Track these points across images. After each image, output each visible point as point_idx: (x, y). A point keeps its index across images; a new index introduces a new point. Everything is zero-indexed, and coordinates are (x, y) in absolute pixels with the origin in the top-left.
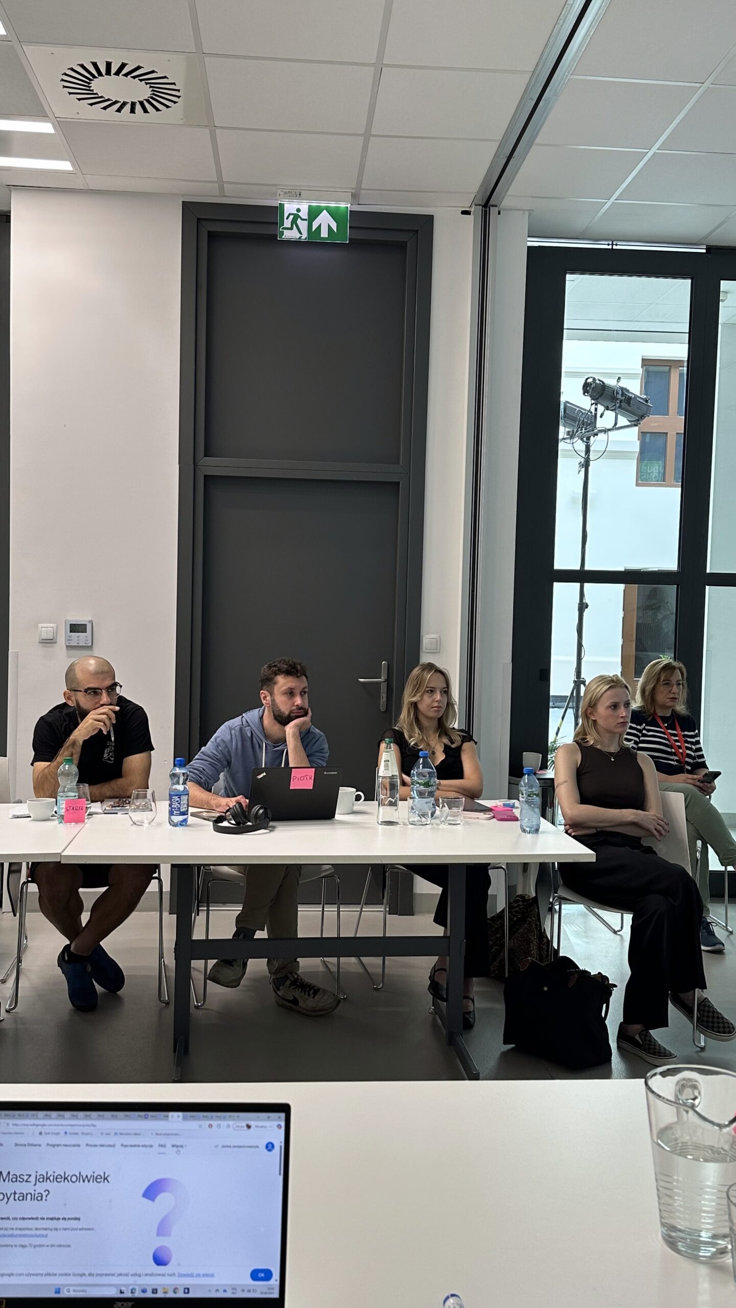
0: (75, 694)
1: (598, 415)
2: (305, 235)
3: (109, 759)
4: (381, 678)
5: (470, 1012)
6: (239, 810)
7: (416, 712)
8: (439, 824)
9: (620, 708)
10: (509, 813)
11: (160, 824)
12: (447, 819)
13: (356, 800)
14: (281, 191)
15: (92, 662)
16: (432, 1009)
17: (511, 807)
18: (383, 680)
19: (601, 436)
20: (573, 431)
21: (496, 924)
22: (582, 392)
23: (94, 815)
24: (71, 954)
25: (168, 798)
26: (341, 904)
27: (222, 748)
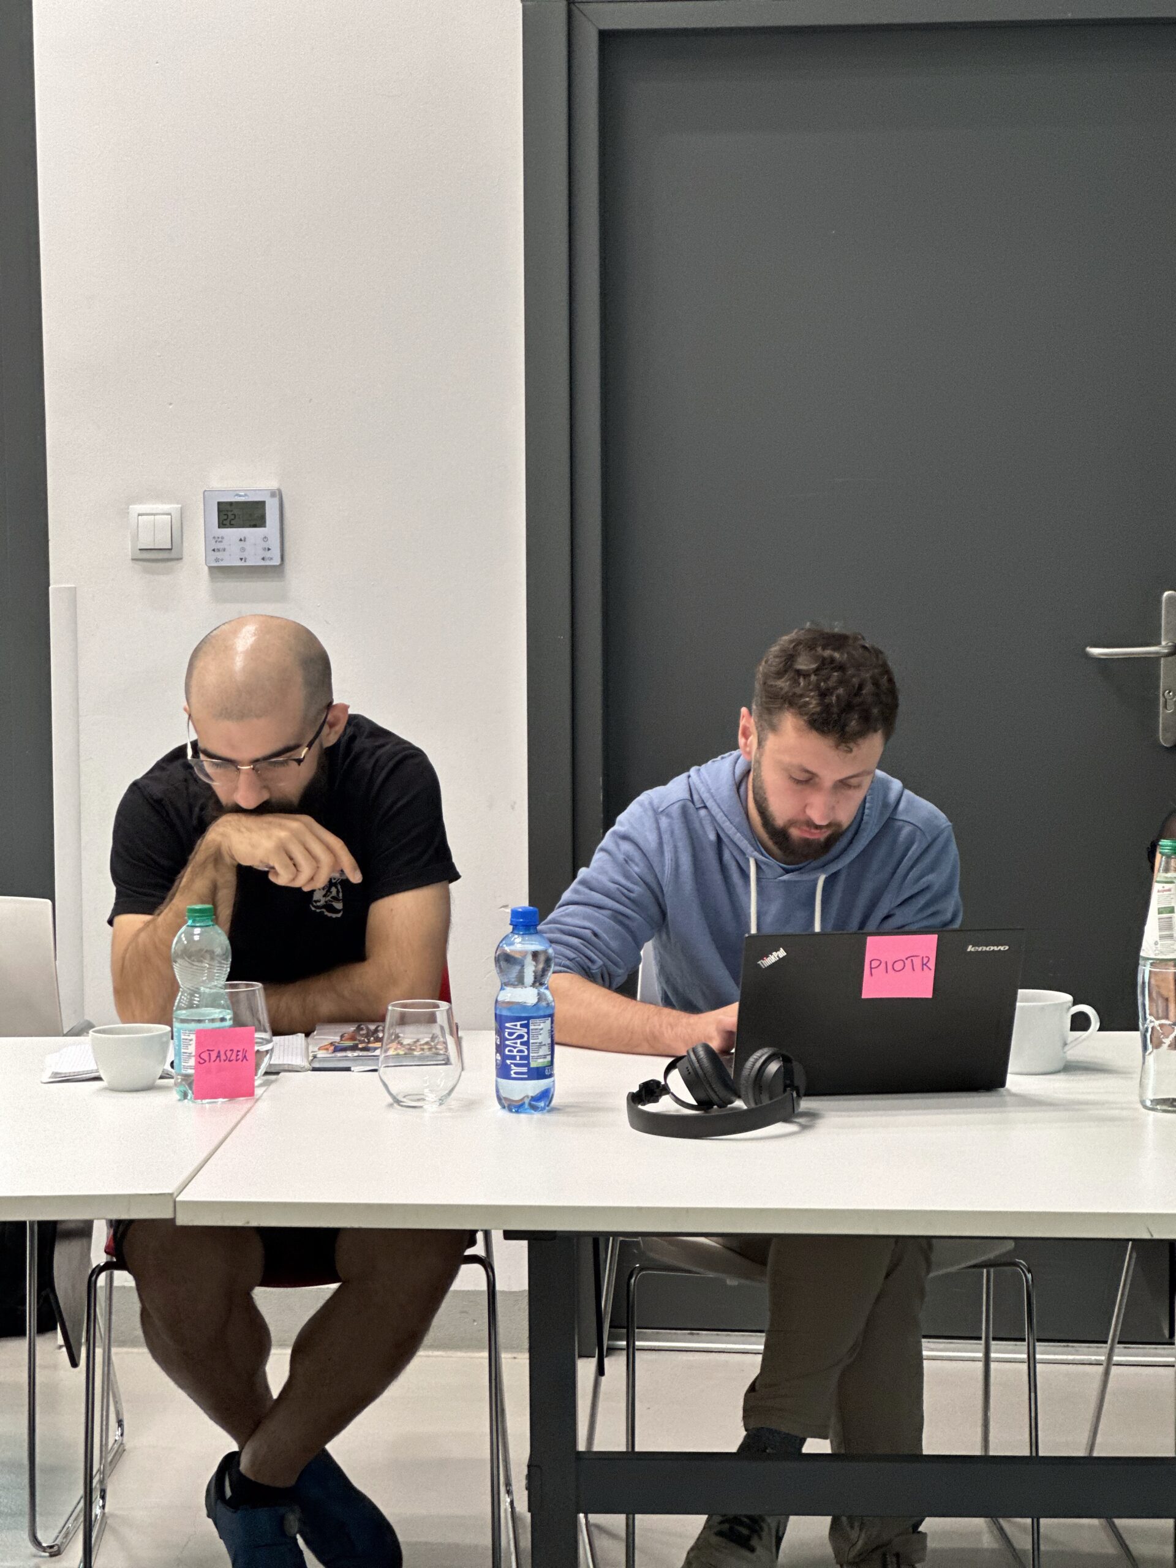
3: (329, 907)
4: (1158, 643)
6: (706, 1062)
11: (470, 1105)
13: (1073, 1029)
18: (1164, 651)
23: (282, 1074)
24: (242, 1484)
25: (493, 1023)
26: (1039, 1340)
27: (636, 869)
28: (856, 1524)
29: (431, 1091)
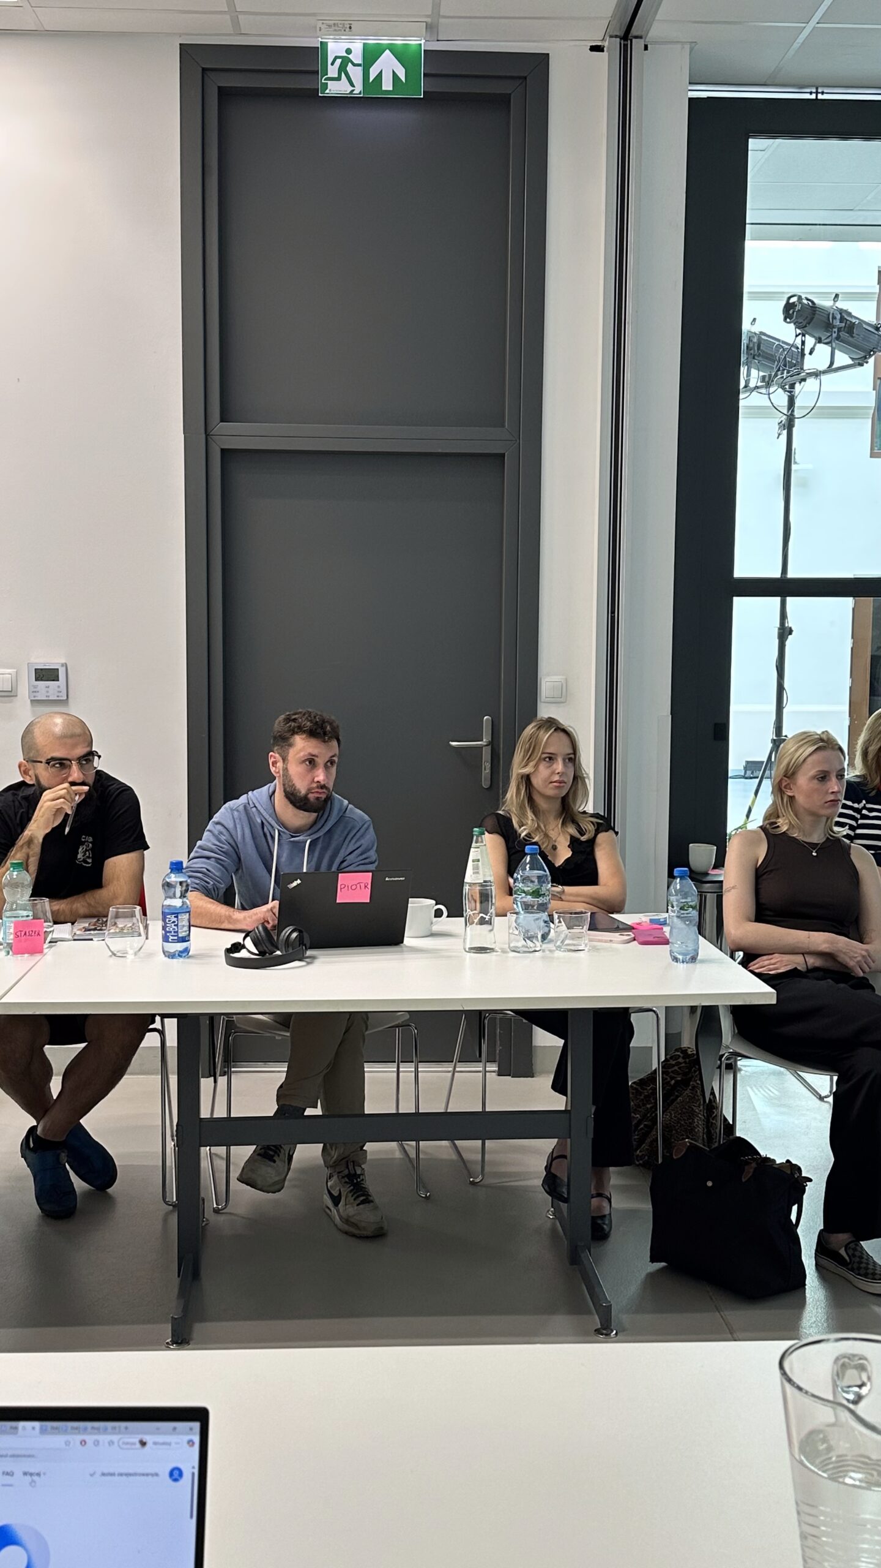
0: (34, 766)
1: (807, 351)
2: (358, 89)
3: (85, 861)
4: (482, 740)
5: (604, 1216)
6: (263, 933)
7: (530, 790)
8: (554, 951)
9: (830, 780)
10: (657, 933)
11: (150, 955)
12: (565, 943)
13: (435, 917)
14: (323, 23)
15: (59, 720)
16: (552, 1211)
17: (661, 925)
18: (485, 744)
19: (811, 384)
20: (770, 376)
21: (646, 1089)
22: (782, 317)
23: (59, 943)
24: (37, 1139)
25: (161, 917)
26: (420, 1062)
27: (224, 838)
28: (334, 1148)
29: (131, 949)
